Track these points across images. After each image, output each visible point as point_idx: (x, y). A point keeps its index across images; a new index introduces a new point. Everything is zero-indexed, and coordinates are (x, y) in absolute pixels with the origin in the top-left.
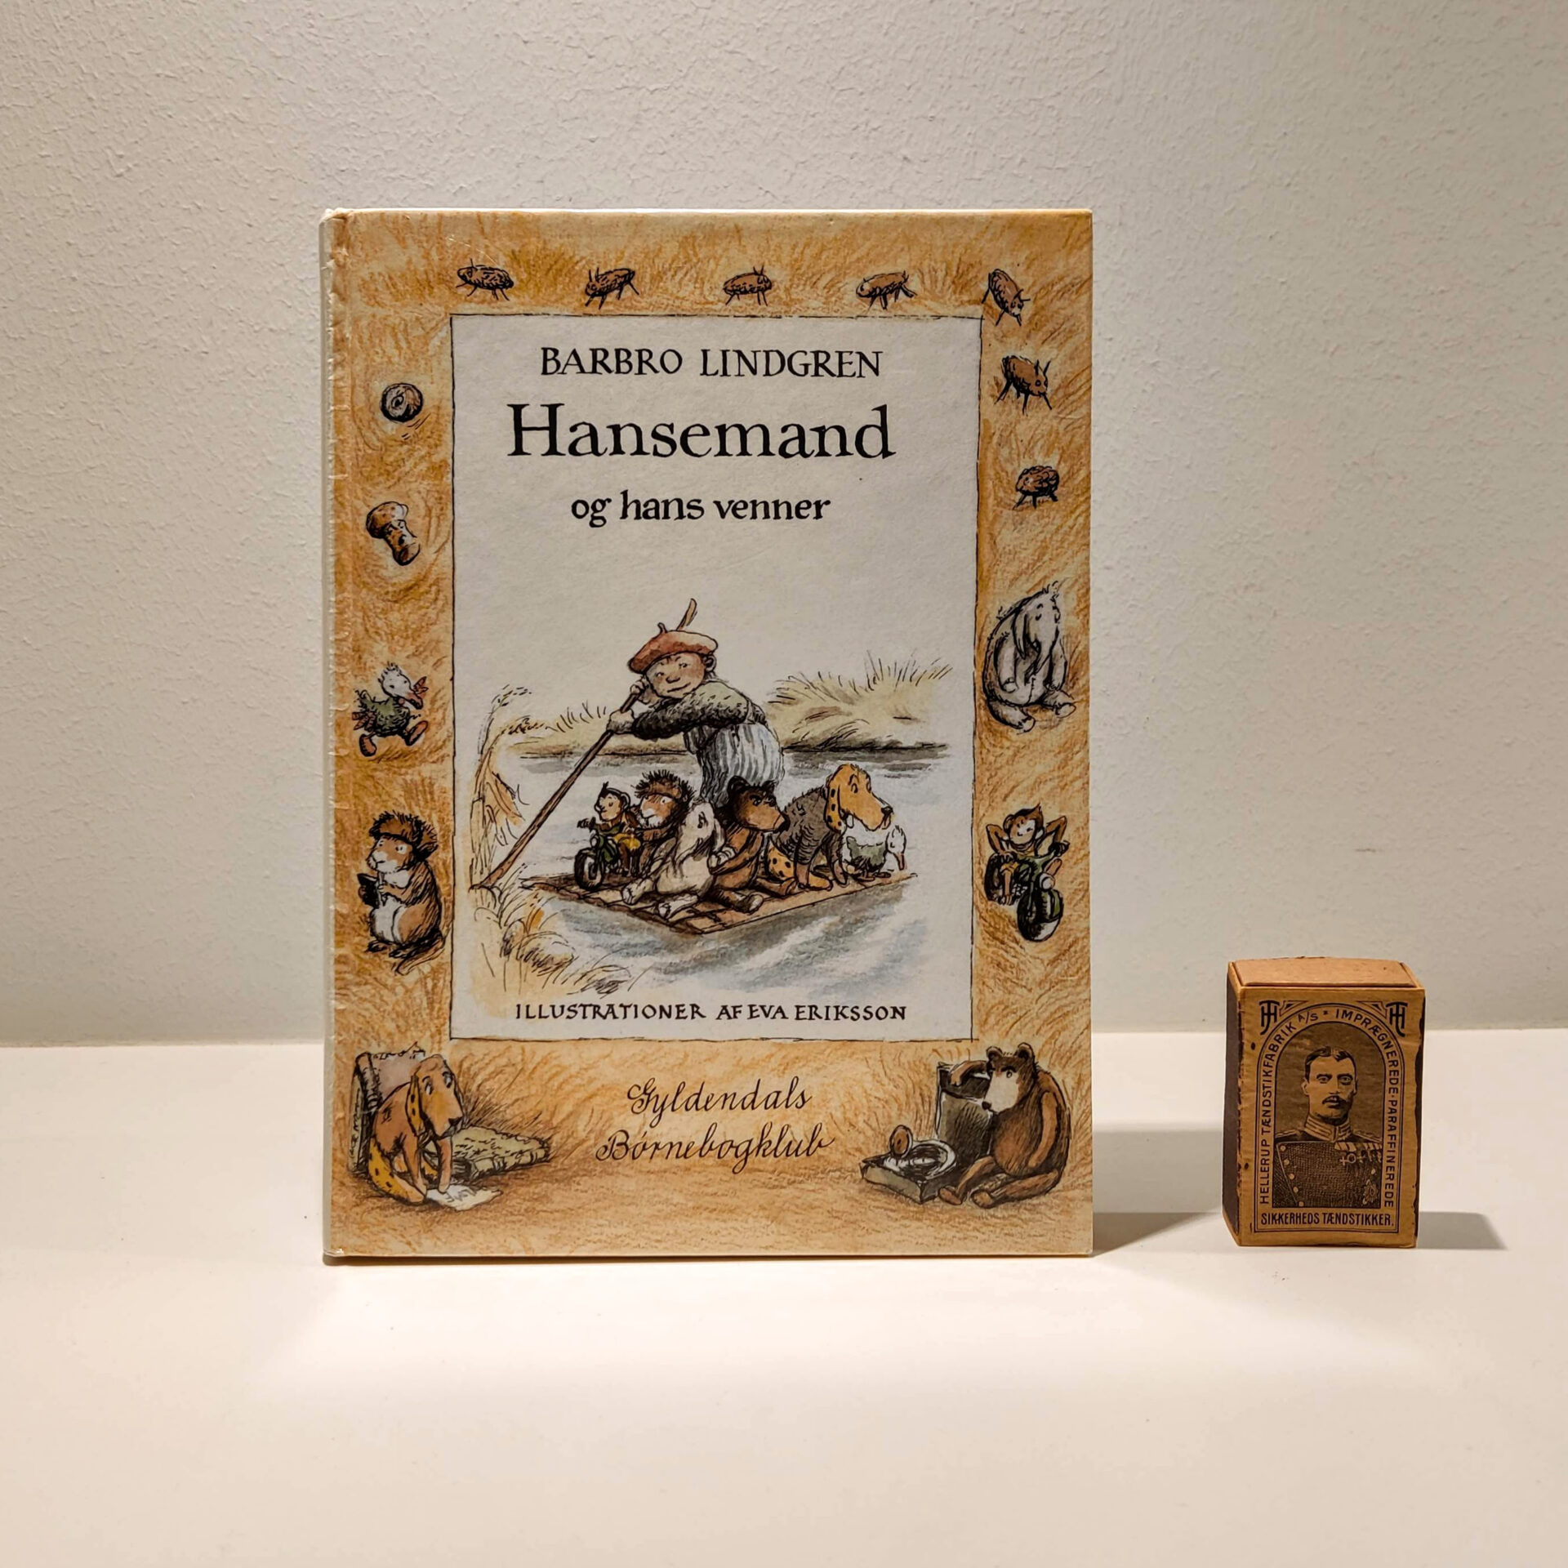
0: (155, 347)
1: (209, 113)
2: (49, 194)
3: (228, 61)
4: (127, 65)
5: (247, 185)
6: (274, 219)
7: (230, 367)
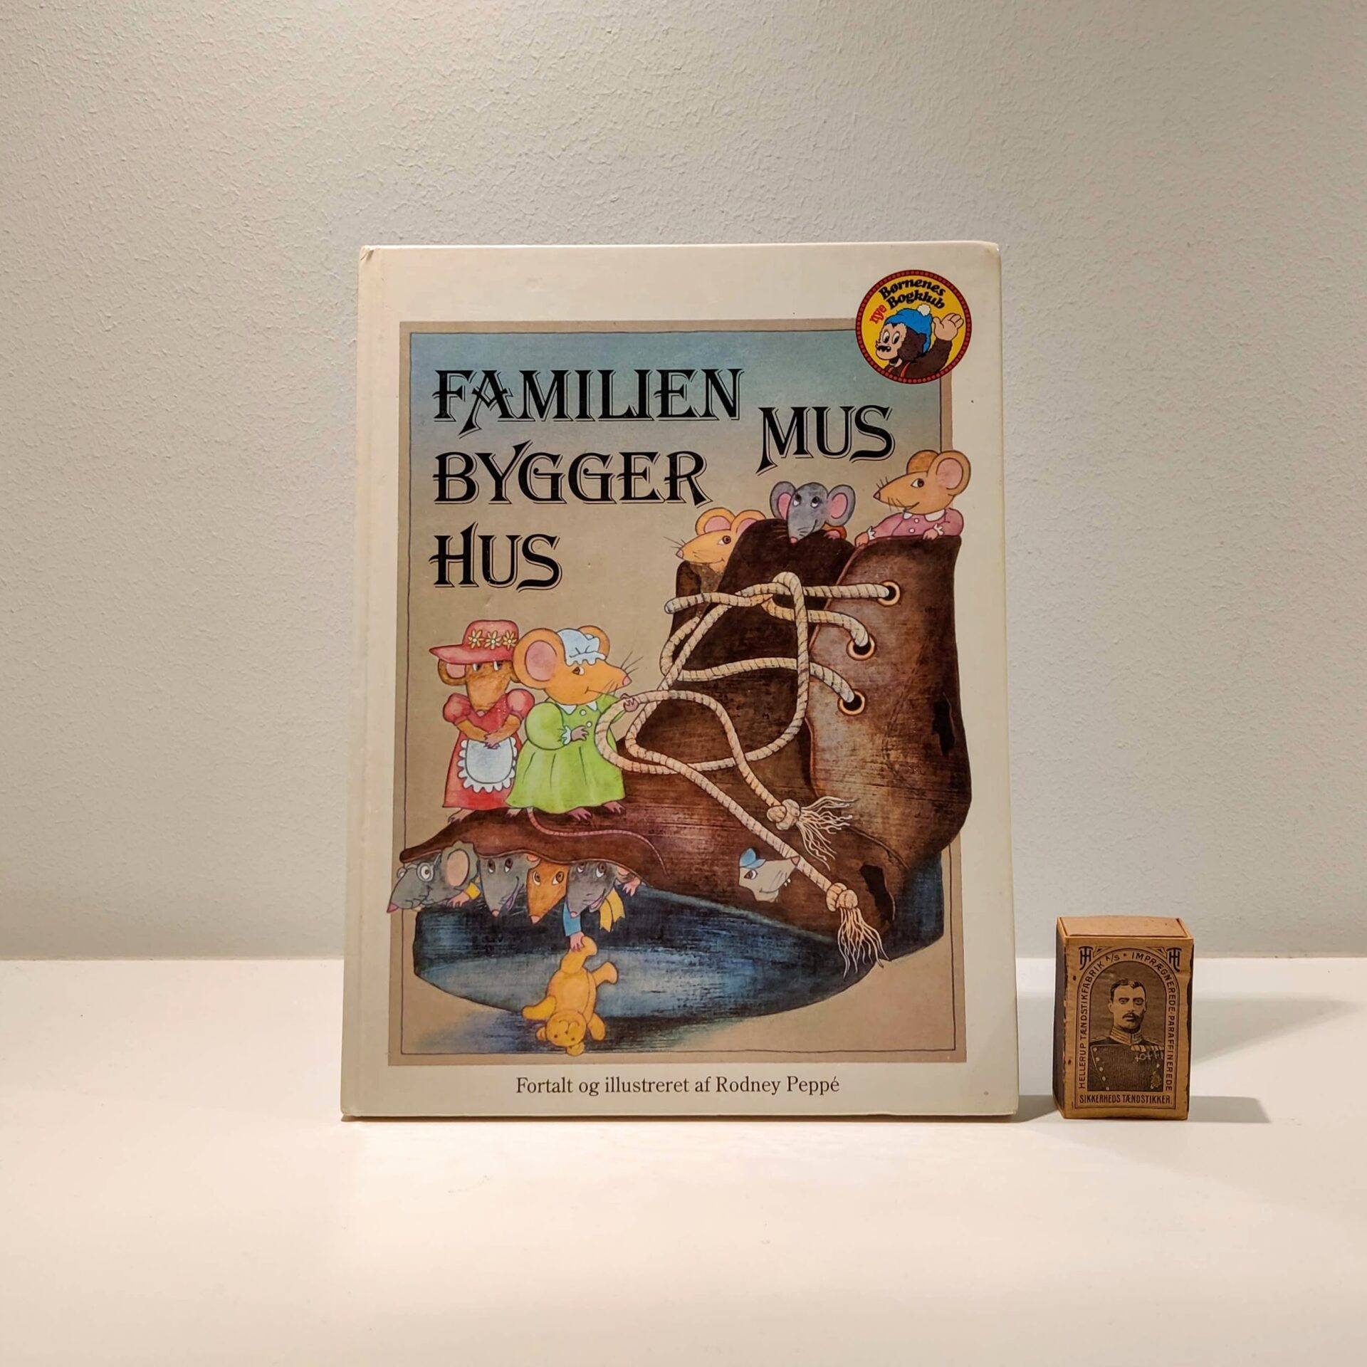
0: (132, 453)
1: (172, 286)
2: (57, 344)
3: (187, 250)
4: (114, 252)
5: (199, 338)
6: (220, 362)
7: (186, 468)
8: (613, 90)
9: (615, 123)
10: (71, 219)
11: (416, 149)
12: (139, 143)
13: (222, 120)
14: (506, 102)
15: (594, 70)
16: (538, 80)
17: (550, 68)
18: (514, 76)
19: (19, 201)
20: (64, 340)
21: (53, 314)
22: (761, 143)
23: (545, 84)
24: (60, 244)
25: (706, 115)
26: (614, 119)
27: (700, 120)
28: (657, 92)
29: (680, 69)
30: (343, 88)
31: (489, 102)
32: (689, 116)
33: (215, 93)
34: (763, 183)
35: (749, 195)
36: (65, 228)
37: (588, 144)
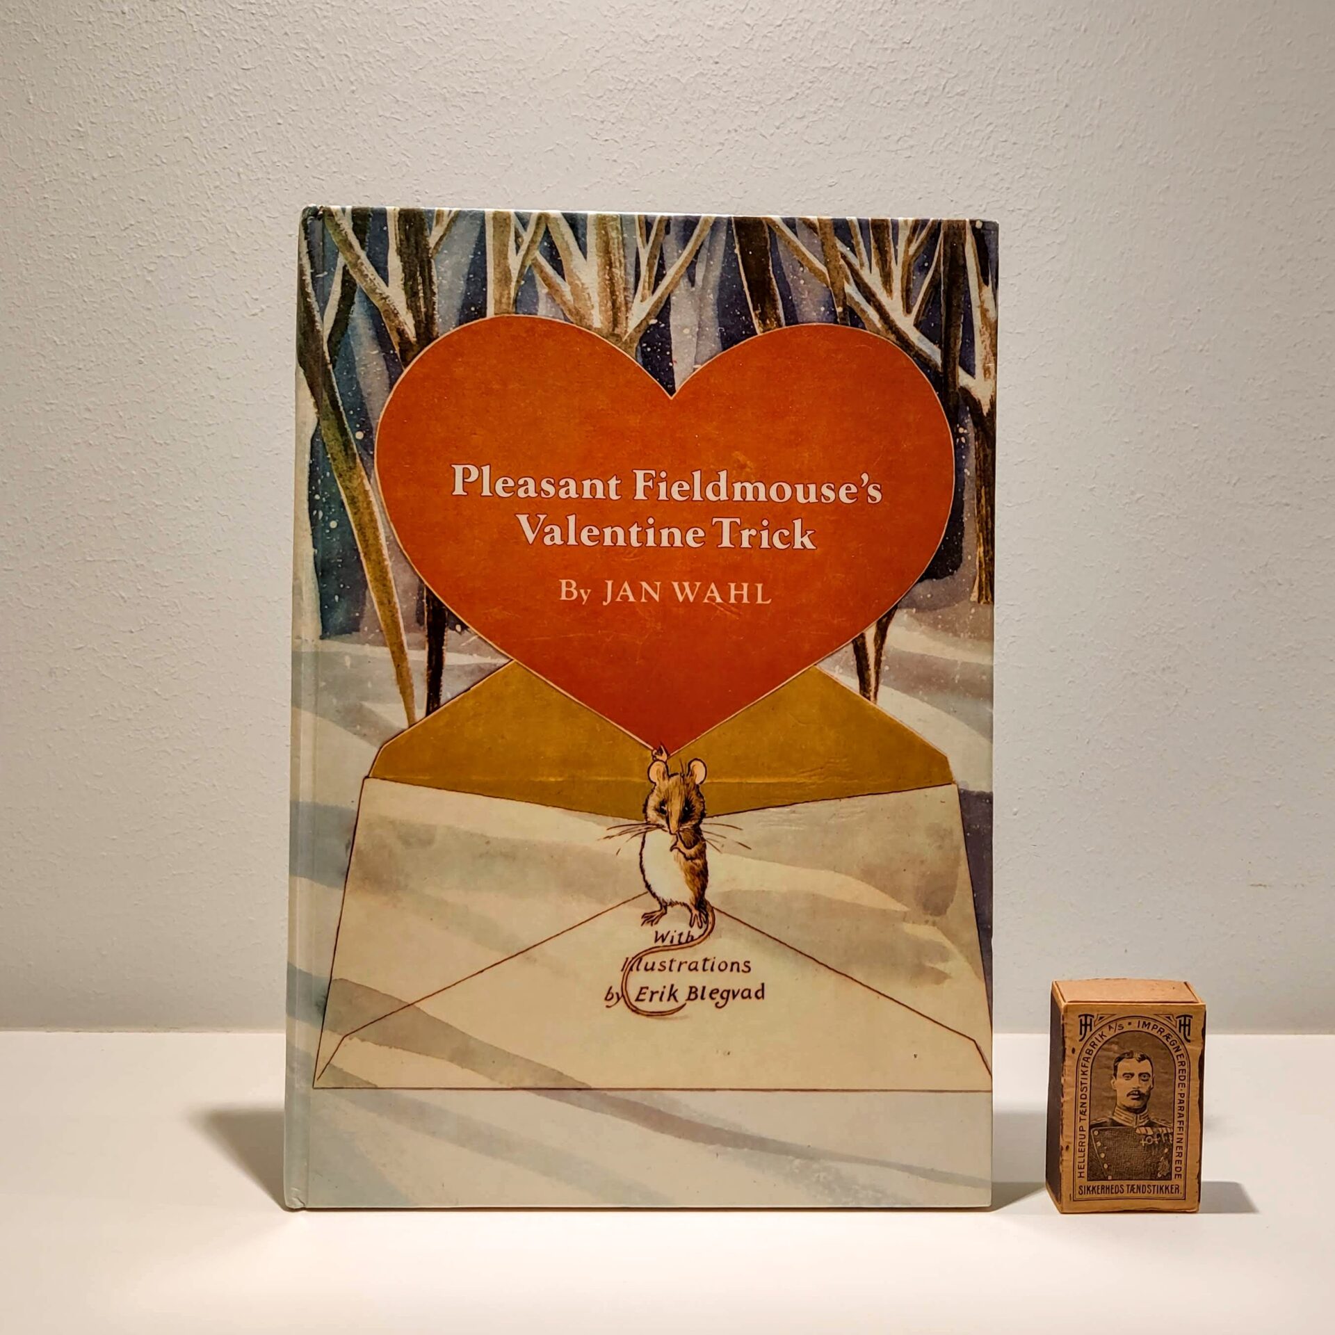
8: (834, 63)
9: (836, 99)
10: (216, 187)
11: (612, 121)
12: (297, 105)
13: (394, 82)
14: (715, 73)
15: (813, 40)
16: (752, 49)
17: (766, 36)
18: (725, 44)
19: (158, 165)
20: (204, 324)
21: (192, 295)
22: (996, 126)
23: (759, 53)
24: (205, 216)
25: (936, 94)
26: (835, 96)
27: (929, 100)
28: (884, 66)
29: (909, 43)
30: (532, 51)
31: (696, 73)
32: (917, 95)
33: (387, 52)
34: (998, 171)
35: (982, 183)
36: (209, 198)
37: (805, 122)
